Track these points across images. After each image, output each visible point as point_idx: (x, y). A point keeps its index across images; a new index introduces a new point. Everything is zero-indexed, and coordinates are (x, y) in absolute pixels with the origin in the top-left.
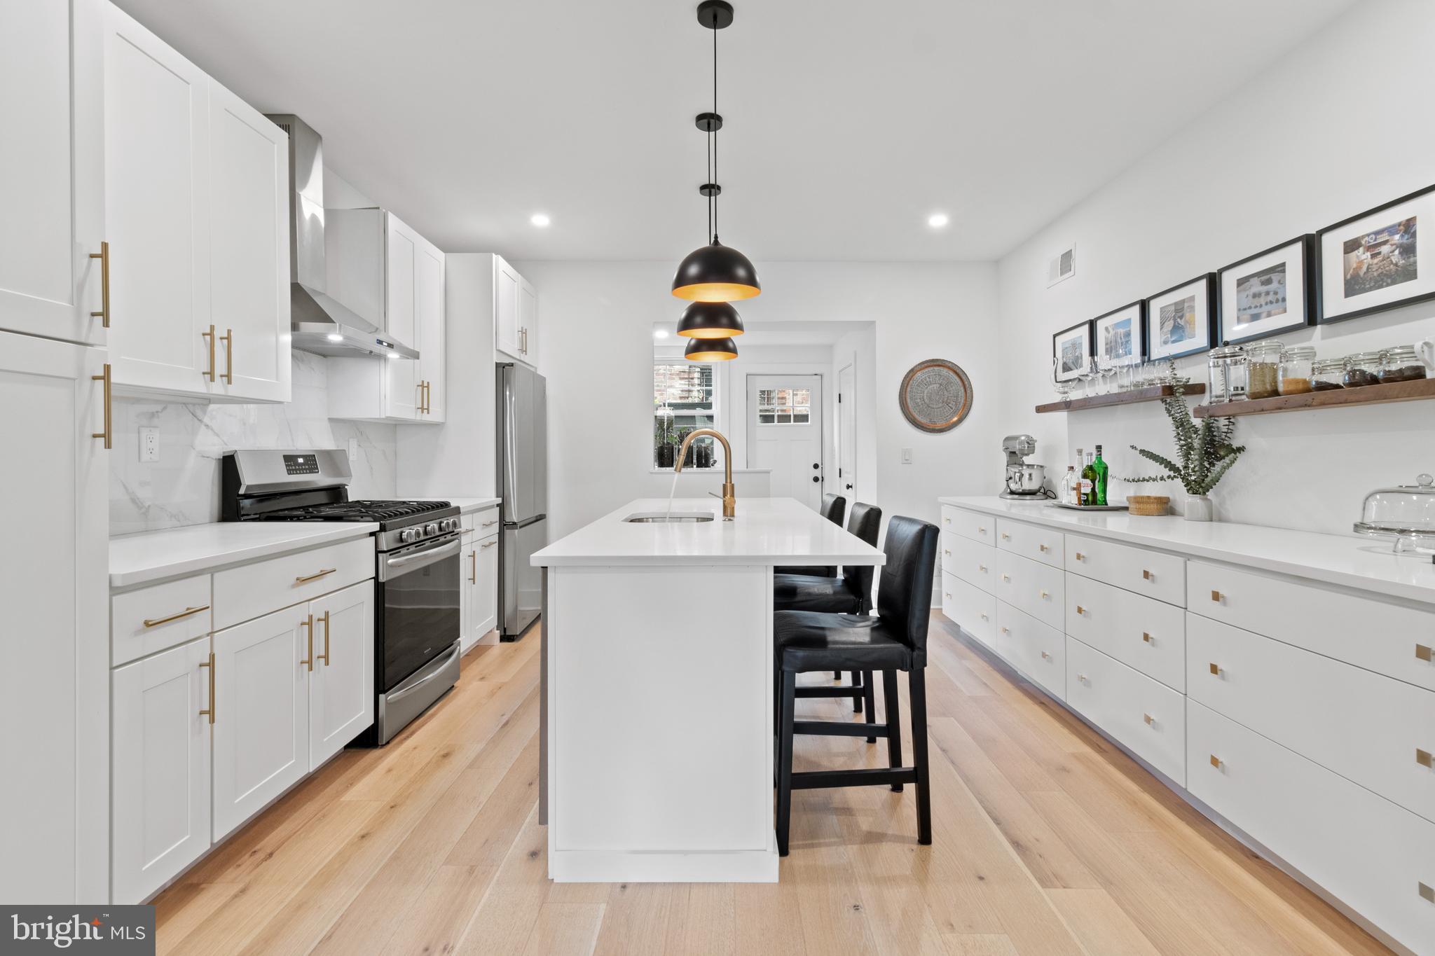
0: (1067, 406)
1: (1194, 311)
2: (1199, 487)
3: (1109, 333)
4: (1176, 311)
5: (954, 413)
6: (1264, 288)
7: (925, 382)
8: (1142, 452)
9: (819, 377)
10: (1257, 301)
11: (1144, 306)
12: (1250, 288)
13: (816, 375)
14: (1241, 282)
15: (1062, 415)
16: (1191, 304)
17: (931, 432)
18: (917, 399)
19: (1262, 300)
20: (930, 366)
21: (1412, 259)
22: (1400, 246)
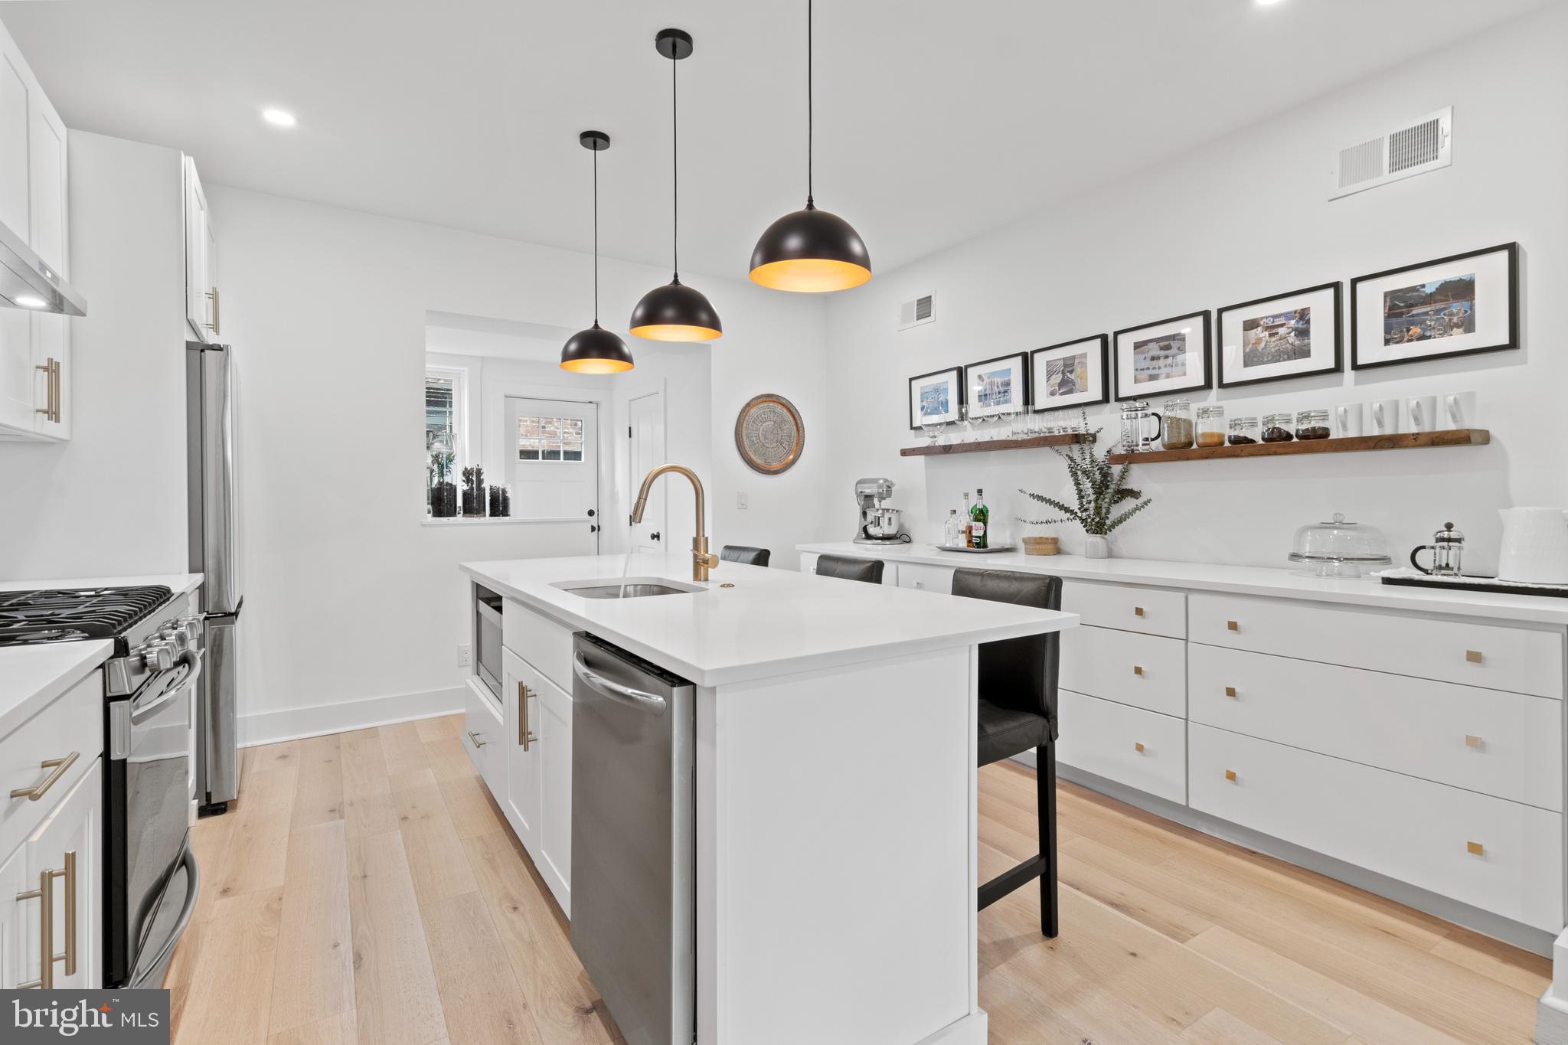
0: (928, 451)
2: (1098, 526)
3: (983, 381)
4: (1065, 366)
5: (788, 453)
6: (1163, 353)
7: (760, 418)
8: (1032, 495)
9: (594, 406)
11: (1027, 360)
12: (1148, 352)
13: (590, 402)
14: (1138, 346)
15: (920, 459)
16: (1083, 360)
17: (766, 474)
18: (751, 436)
19: (1162, 362)
20: (766, 402)
21: (1306, 341)
22: (1295, 329)
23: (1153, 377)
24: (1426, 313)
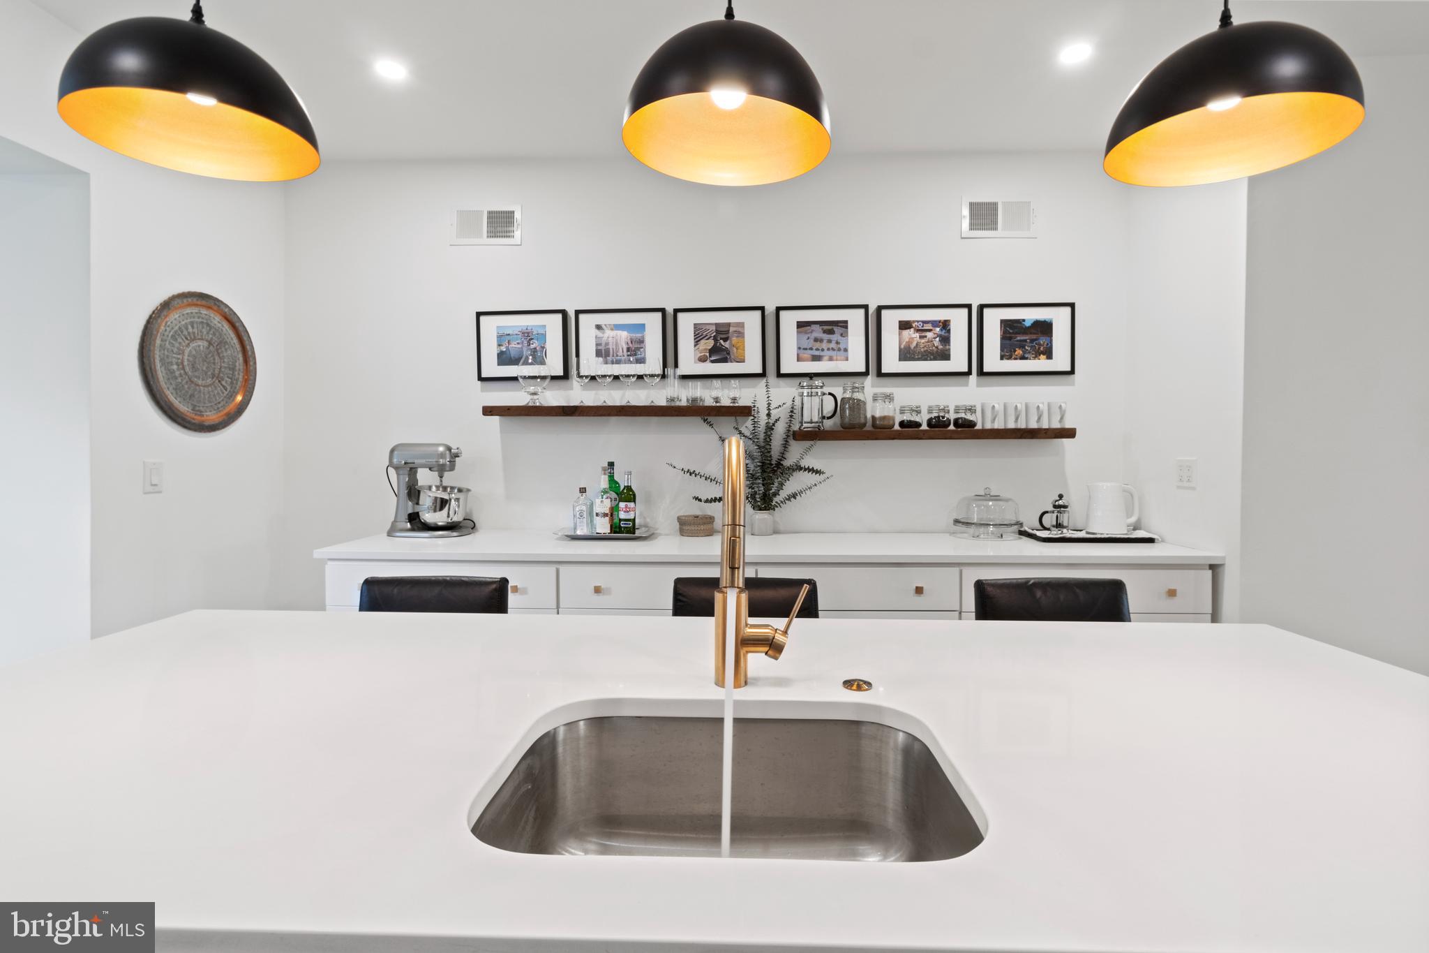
1: (744, 337)
2: (766, 504)
3: (602, 332)
4: (719, 332)
5: (230, 397)
6: (826, 337)
7: (185, 333)
8: (683, 470)
10: (818, 345)
11: (667, 318)
12: (811, 332)
14: (801, 325)
16: (739, 330)
17: (195, 430)
18: (171, 363)
19: (825, 345)
20: (196, 305)
21: (947, 347)
22: (940, 336)
23: (816, 358)
24: (1025, 341)
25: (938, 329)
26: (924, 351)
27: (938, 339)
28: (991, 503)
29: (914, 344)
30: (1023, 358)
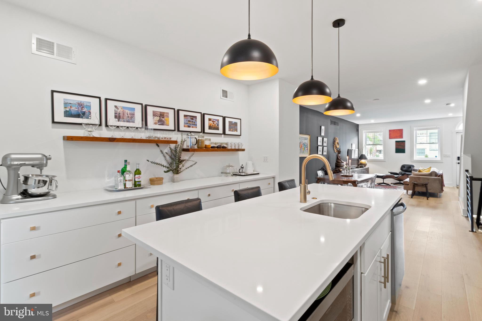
1: (169, 118)
3: (118, 109)
4: (161, 115)
6: (191, 120)
8: (152, 162)
10: (189, 123)
14: (185, 116)
16: (167, 115)
19: (191, 123)
21: (218, 127)
23: (189, 127)
25: (217, 122)
26: (214, 127)
27: (217, 124)
28: (231, 168)
29: (212, 125)
30: (233, 131)
